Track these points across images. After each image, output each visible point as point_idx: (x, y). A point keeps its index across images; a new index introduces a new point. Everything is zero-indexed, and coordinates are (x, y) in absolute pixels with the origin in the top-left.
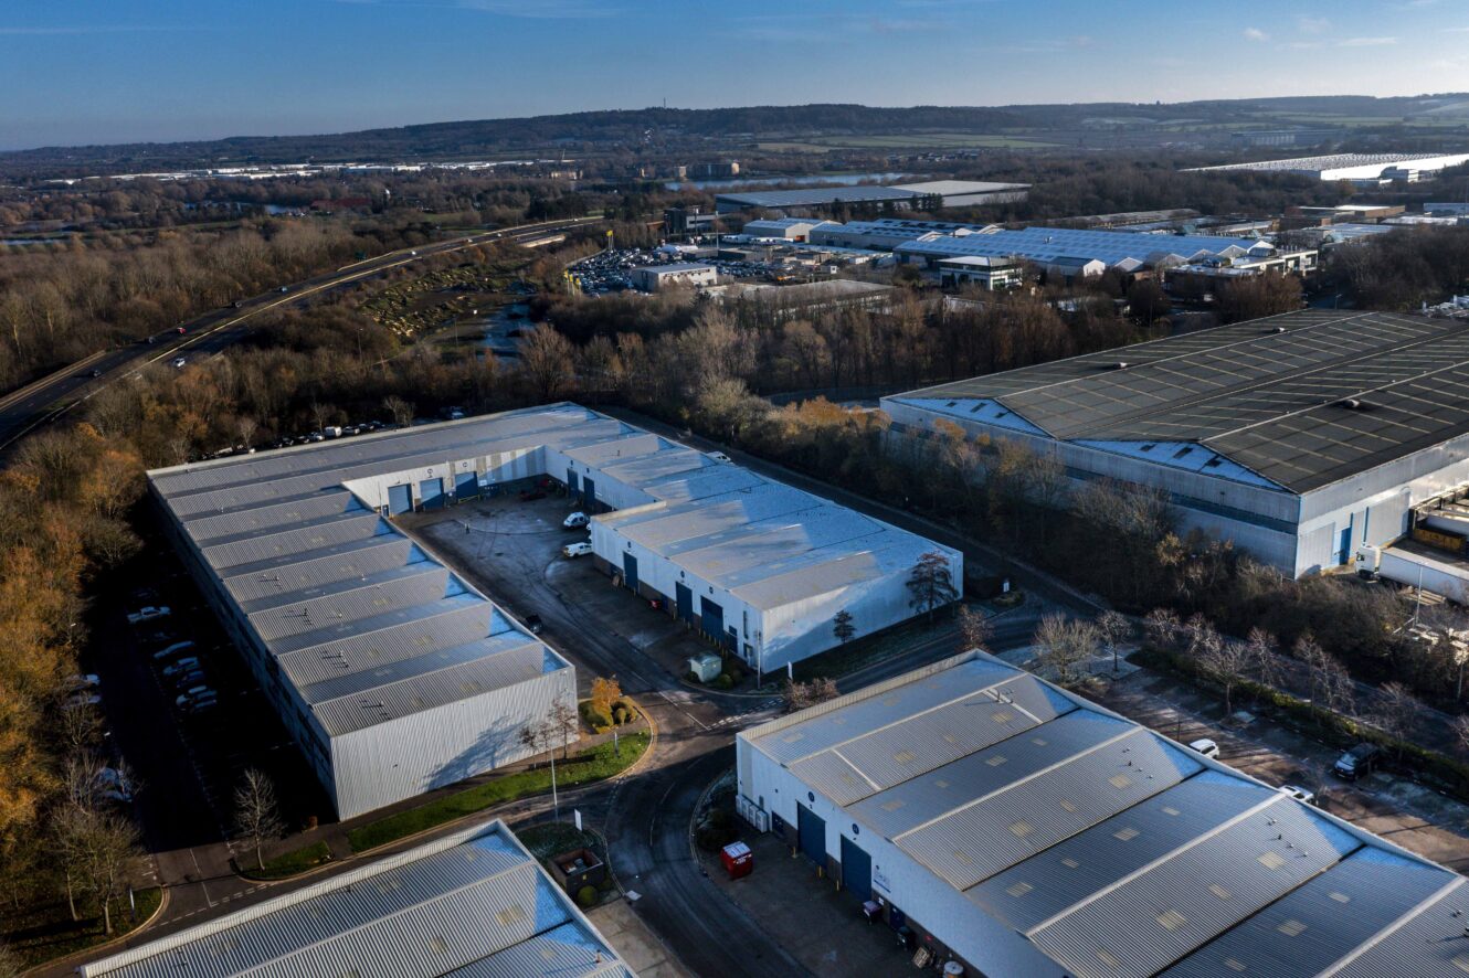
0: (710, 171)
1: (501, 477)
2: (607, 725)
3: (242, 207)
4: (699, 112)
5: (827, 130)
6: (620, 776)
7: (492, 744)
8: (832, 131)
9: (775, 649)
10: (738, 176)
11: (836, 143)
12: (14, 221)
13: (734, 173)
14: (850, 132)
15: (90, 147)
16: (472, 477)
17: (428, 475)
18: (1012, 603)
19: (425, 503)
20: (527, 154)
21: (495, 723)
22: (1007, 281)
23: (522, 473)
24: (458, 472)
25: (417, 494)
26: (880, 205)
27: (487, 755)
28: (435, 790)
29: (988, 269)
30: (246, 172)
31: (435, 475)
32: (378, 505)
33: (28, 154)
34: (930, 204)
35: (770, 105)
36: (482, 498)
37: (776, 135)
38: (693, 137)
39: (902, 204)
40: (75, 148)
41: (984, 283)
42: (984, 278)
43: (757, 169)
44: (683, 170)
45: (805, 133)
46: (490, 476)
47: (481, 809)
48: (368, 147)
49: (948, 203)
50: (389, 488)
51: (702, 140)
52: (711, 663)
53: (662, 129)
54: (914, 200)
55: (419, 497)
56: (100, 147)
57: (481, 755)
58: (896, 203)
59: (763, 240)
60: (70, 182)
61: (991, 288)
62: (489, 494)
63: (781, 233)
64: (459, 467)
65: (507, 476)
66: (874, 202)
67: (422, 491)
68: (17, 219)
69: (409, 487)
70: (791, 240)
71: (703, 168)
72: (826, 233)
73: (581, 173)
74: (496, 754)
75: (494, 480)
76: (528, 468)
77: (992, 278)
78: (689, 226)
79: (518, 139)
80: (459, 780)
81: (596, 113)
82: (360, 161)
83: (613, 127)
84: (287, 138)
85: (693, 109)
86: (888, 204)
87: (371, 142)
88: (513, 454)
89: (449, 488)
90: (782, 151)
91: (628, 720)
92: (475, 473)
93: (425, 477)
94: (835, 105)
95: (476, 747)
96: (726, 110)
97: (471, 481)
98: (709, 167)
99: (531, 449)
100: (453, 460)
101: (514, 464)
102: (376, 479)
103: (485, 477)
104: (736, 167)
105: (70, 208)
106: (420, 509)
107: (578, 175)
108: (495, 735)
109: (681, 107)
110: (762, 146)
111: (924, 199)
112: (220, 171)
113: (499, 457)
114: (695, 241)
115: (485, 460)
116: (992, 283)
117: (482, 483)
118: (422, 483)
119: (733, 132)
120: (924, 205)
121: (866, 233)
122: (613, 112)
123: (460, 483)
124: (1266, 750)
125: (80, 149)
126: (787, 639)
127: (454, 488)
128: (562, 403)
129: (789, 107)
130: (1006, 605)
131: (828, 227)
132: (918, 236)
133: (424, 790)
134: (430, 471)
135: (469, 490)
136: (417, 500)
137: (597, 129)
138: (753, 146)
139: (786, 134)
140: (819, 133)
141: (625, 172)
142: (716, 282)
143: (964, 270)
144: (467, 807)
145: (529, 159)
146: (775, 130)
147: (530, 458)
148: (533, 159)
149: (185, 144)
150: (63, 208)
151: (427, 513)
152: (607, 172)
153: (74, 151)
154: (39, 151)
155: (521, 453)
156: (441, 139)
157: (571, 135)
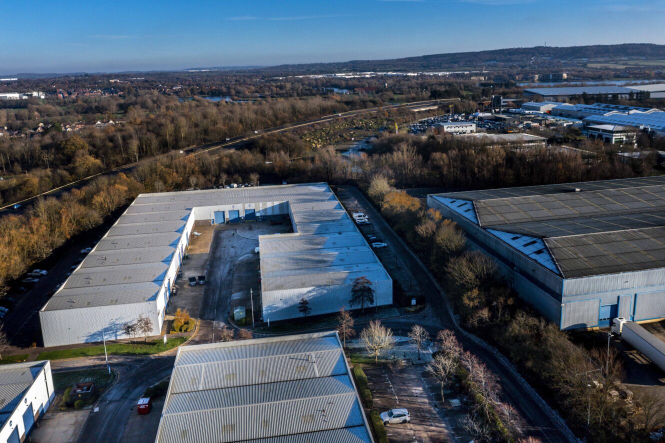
0: (551, 78)
1: (266, 213)
2: (175, 331)
3: (326, 90)
4: (562, 48)
5: (631, 57)
6: (156, 355)
7: (115, 328)
8: (634, 58)
9: (270, 311)
10: (565, 80)
11: (633, 64)
12: (247, 93)
13: (563, 78)
14: (644, 58)
15: (299, 65)
16: (253, 211)
17: (232, 208)
18: (413, 311)
19: (230, 221)
20: (468, 68)
21: (117, 319)
22: (624, 139)
23: (277, 212)
24: (246, 208)
25: (227, 216)
26: (610, 96)
27: (113, 333)
28: (88, 343)
29: (612, 132)
30: (346, 75)
31: (235, 209)
32: (209, 219)
33: (277, 67)
34: (641, 97)
35: (601, 44)
36: (257, 221)
37: (602, 60)
38: (555, 61)
39: (623, 96)
40: (294, 65)
41: (608, 140)
42: (609, 137)
43: (577, 76)
44: (537, 77)
45: (618, 58)
46: (261, 212)
47: (92, 356)
48: (404, 65)
49: (652, 96)
50: (215, 212)
51: (560, 62)
52: (239, 312)
53: (541, 57)
54: (631, 94)
55: (228, 217)
56: (303, 65)
57: (110, 332)
58: (619, 96)
59: (527, 112)
60: (281, 78)
61: (613, 142)
62: (260, 220)
63: (538, 109)
64: (247, 207)
65: (269, 213)
66: (606, 95)
67: (229, 215)
68: (249, 93)
69: (224, 212)
70: (542, 113)
71: (548, 76)
72: (560, 110)
73: (487, 78)
74: (118, 333)
75: (263, 214)
76: (280, 211)
77: (614, 138)
78: (502, 104)
79: (470, 62)
80: (99, 341)
81: (509, 49)
82: (394, 71)
83: (516, 56)
84: (373, 61)
85: (560, 47)
86: (615, 96)
87: (405, 63)
88: (273, 203)
89: (242, 215)
90: (599, 68)
91: (186, 331)
92: (254, 210)
93: (231, 209)
94: (638, 44)
95: (107, 328)
96: (577, 47)
97: (252, 213)
98: (551, 76)
99: (282, 202)
100: (244, 203)
101: (273, 207)
102: (209, 207)
103: (259, 212)
104: (565, 76)
105: (268, 88)
106: (228, 222)
107: (485, 78)
108: (117, 325)
109: (553, 46)
110: (589, 65)
111: (637, 93)
112: (337, 75)
113: (266, 204)
114: (495, 111)
115: (259, 204)
116: (614, 140)
117: (258, 215)
118: (229, 211)
119: (578, 58)
120: (637, 97)
121: (580, 110)
122: (519, 49)
123: (248, 213)
124: (443, 425)
125: (296, 65)
126: (277, 307)
127: (244, 215)
128: (322, 183)
129: (612, 46)
130: (409, 312)
131: (566, 106)
132: (605, 113)
133: (83, 342)
134: (233, 207)
135: (251, 216)
136: (227, 219)
137: (508, 57)
138: (584, 65)
139: (607, 59)
140: (626, 58)
141: (508, 77)
142: (475, 131)
143: (601, 132)
144: (90, 353)
145: (466, 71)
146: (602, 57)
147: (281, 206)
148: (469, 71)
149: (334, 63)
150: (265, 88)
151: (231, 225)
152: (498, 77)
153: (293, 66)
154: (282, 66)
155: (276, 203)
156: (436, 61)
157: (495, 60)
